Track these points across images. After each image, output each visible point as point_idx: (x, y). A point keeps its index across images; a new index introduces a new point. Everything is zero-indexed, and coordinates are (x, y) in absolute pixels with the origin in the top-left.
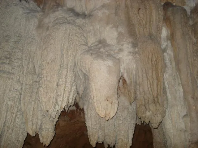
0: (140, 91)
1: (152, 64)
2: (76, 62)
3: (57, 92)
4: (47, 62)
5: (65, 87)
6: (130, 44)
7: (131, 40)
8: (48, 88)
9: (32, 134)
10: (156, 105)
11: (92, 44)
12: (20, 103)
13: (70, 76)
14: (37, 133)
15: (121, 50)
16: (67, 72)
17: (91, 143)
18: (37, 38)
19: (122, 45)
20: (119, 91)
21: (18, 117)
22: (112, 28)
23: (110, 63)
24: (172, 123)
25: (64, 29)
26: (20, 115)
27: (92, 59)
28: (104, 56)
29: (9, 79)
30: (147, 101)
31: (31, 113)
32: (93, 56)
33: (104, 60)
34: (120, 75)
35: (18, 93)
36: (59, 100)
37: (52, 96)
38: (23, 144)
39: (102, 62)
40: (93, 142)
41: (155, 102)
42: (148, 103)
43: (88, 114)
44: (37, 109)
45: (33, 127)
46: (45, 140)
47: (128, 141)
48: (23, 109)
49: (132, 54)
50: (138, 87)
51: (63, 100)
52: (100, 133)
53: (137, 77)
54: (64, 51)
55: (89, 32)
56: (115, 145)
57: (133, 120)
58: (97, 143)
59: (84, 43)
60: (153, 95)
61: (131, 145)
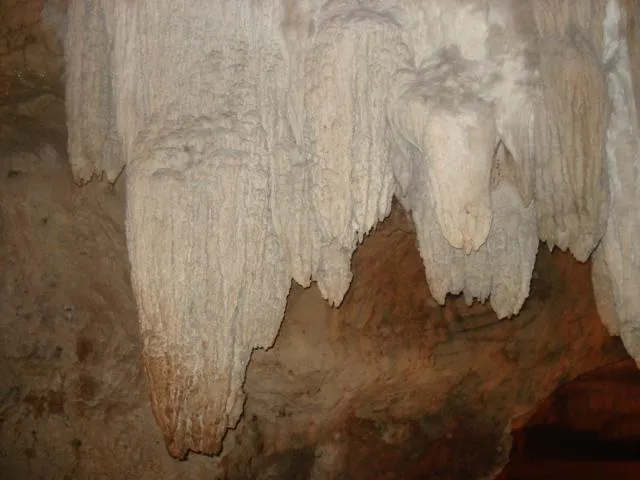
0: (543, 181)
1: (573, 113)
2: (390, 117)
3: (352, 196)
4: (323, 124)
5: (370, 181)
6: (521, 59)
7: (522, 46)
8: (332, 189)
9: (303, 281)
10: (579, 218)
11: (422, 63)
12: (269, 218)
13: (379, 153)
14: (314, 279)
15: (497, 78)
16: (371, 144)
17: (435, 296)
18: (286, 55)
19: (501, 63)
20: (496, 171)
21: (270, 250)
22: (473, 12)
23: (469, 118)
24: (621, 249)
25: (354, 36)
26: (272, 243)
27: (427, 113)
28: (456, 102)
29: (240, 166)
30: (559, 208)
31: (297, 237)
32: (430, 104)
33: (456, 113)
34: (498, 140)
35: (262, 197)
36: (358, 213)
37: (342, 205)
38: (284, 305)
39: (449, 118)
40: (439, 293)
41: (578, 209)
42: (562, 211)
43: (423, 231)
44: (309, 228)
45: (303, 269)
46: (332, 295)
47: (520, 289)
48: (279, 232)
49: (525, 88)
50: (539, 171)
51: (367, 211)
52: (453, 274)
53: (538, 146)
54: (360, 94)
55: (415, 26)
56: (489, 297)
57: (531, 240)
58: (449, 295)
59: (404, 66)
60: (573, 191)
61: (527, 295)
